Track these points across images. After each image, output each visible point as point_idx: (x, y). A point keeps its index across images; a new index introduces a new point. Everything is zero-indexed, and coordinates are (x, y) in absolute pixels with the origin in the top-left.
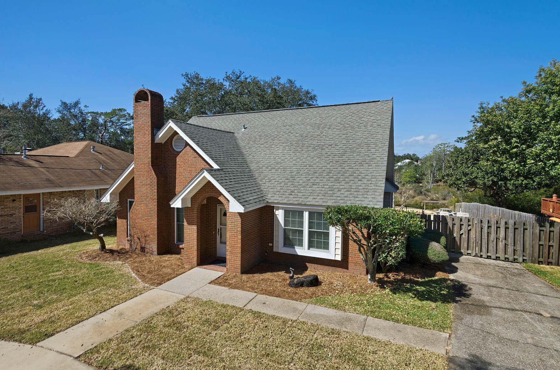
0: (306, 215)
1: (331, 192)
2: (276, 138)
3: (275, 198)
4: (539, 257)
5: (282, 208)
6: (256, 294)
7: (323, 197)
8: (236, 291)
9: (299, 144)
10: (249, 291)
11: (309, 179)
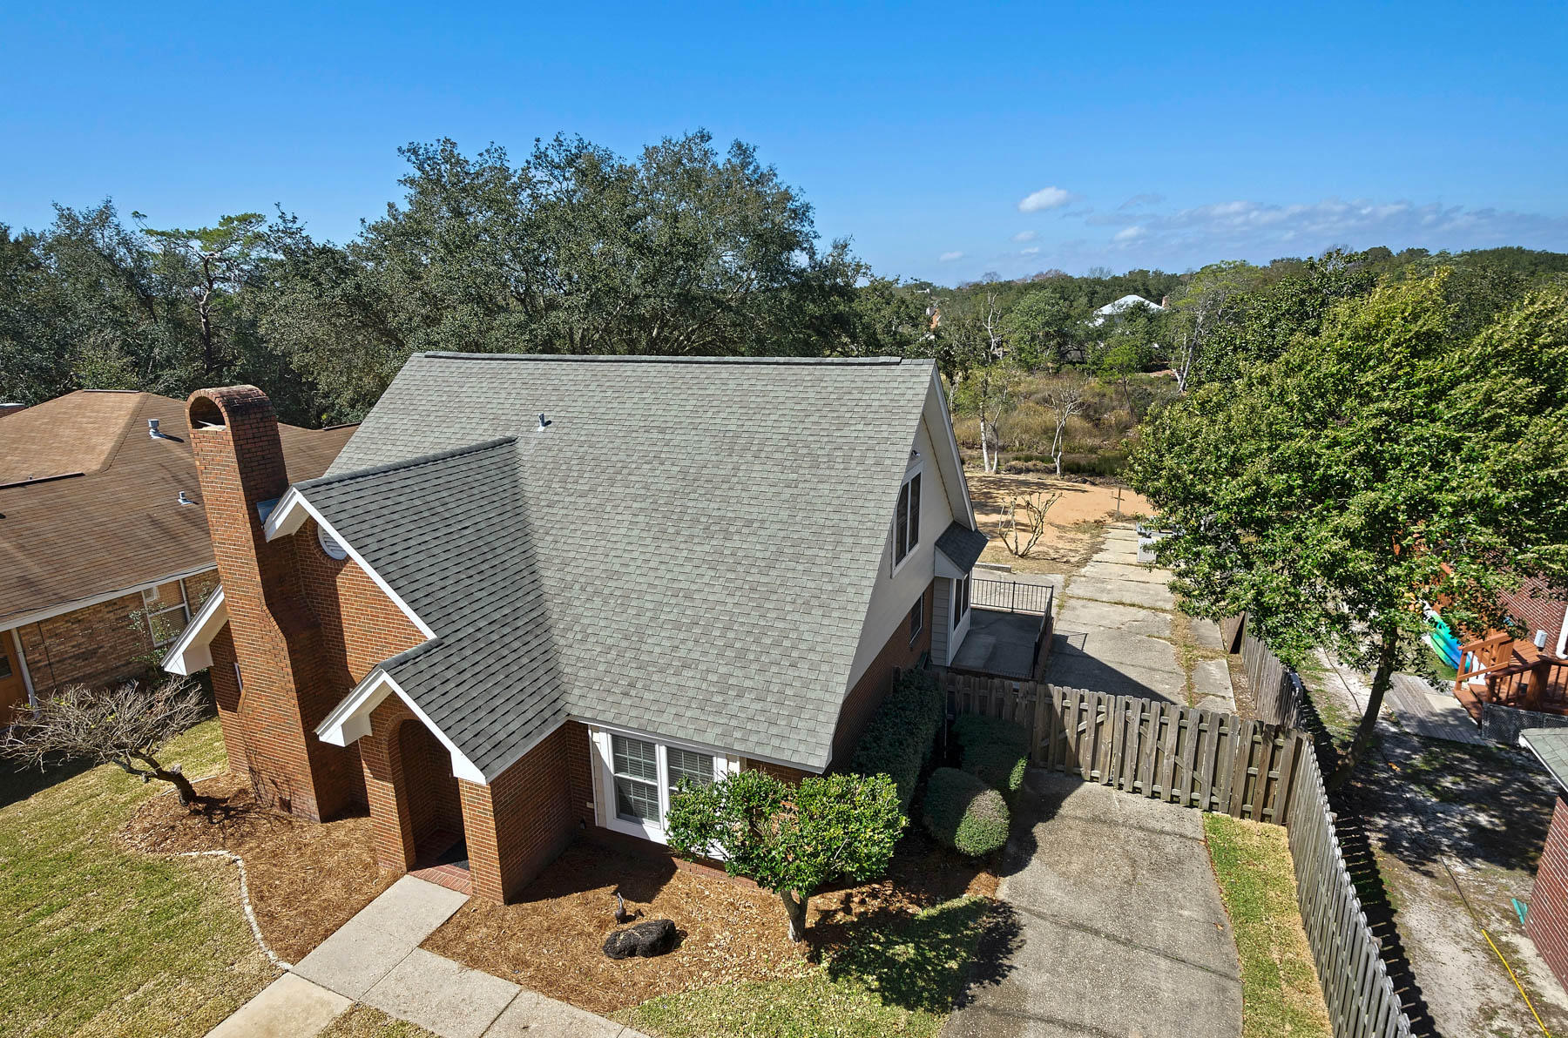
0: (661, 753)
1: (719, 699)
2: (619, 477)
3: (587, 702)
4: (1244, 802)
5: (607, 731)
6: (519, 987)
7: (697, 713)
8: (477, 974)
9: (672, 508)
10: (504, 976)
11: (676, 643)
